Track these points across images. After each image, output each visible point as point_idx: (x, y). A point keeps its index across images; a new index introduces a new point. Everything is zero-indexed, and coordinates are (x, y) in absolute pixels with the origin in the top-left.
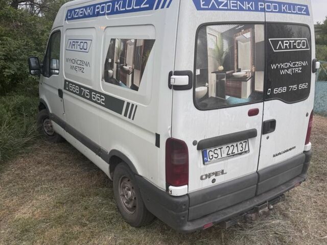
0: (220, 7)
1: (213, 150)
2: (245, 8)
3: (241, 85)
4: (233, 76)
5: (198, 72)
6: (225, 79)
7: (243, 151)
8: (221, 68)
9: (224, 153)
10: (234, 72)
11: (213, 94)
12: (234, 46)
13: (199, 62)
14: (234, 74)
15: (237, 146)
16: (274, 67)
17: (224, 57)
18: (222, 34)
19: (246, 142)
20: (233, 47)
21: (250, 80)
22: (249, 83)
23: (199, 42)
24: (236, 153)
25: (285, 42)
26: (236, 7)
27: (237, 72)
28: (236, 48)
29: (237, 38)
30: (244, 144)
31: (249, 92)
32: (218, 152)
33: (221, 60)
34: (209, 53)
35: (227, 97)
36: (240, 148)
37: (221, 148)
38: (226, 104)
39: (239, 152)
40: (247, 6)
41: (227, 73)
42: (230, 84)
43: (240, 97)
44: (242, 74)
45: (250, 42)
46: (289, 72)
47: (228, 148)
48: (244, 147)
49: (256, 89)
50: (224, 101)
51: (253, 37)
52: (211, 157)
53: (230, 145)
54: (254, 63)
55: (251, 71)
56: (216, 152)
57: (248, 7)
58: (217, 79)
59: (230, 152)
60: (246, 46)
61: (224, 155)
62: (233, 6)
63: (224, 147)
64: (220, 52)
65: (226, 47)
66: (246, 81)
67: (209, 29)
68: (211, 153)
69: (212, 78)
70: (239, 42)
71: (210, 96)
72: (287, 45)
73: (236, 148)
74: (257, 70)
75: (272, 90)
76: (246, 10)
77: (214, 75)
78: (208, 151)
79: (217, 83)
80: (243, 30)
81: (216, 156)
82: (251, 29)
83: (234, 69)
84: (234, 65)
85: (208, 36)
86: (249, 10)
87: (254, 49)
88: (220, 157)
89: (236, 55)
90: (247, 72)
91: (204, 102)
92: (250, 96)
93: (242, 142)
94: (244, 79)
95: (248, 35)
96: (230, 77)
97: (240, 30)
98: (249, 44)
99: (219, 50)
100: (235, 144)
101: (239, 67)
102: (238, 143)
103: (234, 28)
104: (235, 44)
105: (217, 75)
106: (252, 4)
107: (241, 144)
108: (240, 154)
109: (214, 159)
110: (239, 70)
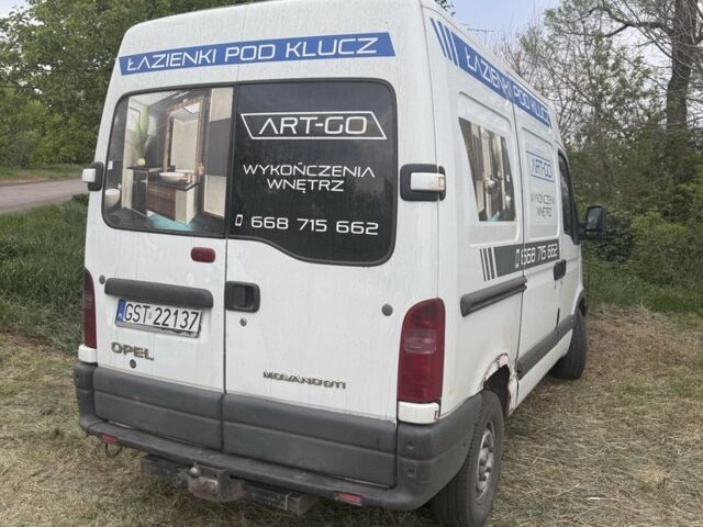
0: (154, 66)
1: (134, 304)
2: (195, 62)
3: (174, 195)
4: (160, 178)
5: (110, 166)
6: (146, 181)
7: (187, 329)
8: (142, 162)
9: (150, 318)
10: (162, 171)
11: (127, 204)
12: (165, 126)
13: (113, 150)
14: (162, 174)
15: (176, 313)
16: (249, 170)
17: (147, 144)
18: (149, 108)
19: (197, 314)
20: (164, 128)
21: (193, 189)
22: (191, 194)
23: (116, 120)
24: (171, 326)
25: (283, 119)
26: (180, 62)
27: (169, 171)
28: (168, 129)
29: (173, 113)
30: (192, 317)
31: (190, 213)
32: (141, 311)
33: (142, 148)
34: (128, 137)
35: (150, 214)
36: (181, 321)
37: (147, 307)
38: (147, 225)
39: (178, 328)
40: (201, 57)
41: (151, 170)
42: (155, 190)
43: (173, 218)
44: (177, 175)
45: (196, 121)
46: (297, 185)
47: (159, 312)
48: (190, 321)
49: (206, 209)
50: (145, 219)
51: (205, 112)
52: (128, 317)
53: (163, 308)
54: (202, 159)
55: (197, 174)
56: (138, 310)
57: (204, 60)
58: (134, 179)
59: (160, 321)
60: (187, 127)
61: (150, 322)
62: (174, 62)
63: (153, 307)
64: (143, 137)
65: (152, 129)
66: (186, 190)
67: (131, 102)
68: (130, 310)
69: (128, 176)
70: (175, 120)
71: (123, 206)
72: (292, 126)
73: (172, 317)
74: (210, 172)
75: (247, 219)
76: (197, 65)
77: (131, 171)
78: (127, 303)
79: (134, 186)
80: (185, 101)
81: (136, 317)
82: (201, 98)
83: (161, 165)
84: (163, 158)
85: (130, 112)
86: (204, 63)
87: (205, 132)
88: (141, 322)
89: (167, 143)
90: (186, 174)
91: (114, 214)
92: (193, 221)
93: (190, 311)
94: (181, 185)
95: (195, 108)
96: (155, 178)
97: (180, 100)
98: (195, 124)
99: (141, 133)
100: (173, 310)
101: (172, 164)
102: (181, 310)
103: (171, 97)
104: (169, 124)
105: (135, 174)
106: (212, 53)
107: (185, 315)
108: (178, 332)
109: (131, 321)
110: (172, 169)
